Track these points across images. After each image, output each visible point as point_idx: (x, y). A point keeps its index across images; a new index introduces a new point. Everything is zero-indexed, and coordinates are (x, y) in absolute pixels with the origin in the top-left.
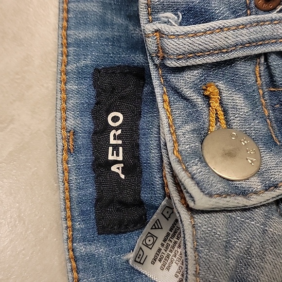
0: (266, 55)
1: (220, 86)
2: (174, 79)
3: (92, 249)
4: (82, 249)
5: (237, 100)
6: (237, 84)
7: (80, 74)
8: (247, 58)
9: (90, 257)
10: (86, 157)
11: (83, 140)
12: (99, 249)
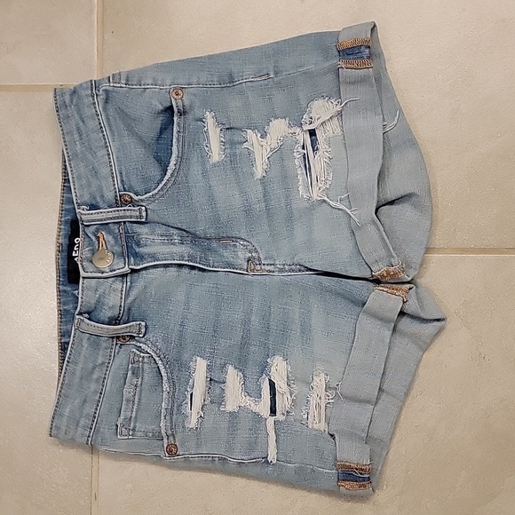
0: (125, 222)
1: (103, 234)
2: (86, 229)
3: (65, 288)
4: (61, 288)
5: (110, 238)
6: (110, 232)
7: (66, 222)
8: (114, 223)
9: (65, 291)
10: (65, 254)
11: (65, 248)
12: (68, 289)
